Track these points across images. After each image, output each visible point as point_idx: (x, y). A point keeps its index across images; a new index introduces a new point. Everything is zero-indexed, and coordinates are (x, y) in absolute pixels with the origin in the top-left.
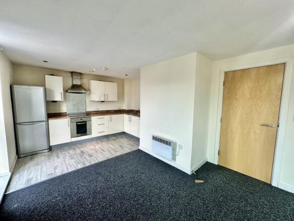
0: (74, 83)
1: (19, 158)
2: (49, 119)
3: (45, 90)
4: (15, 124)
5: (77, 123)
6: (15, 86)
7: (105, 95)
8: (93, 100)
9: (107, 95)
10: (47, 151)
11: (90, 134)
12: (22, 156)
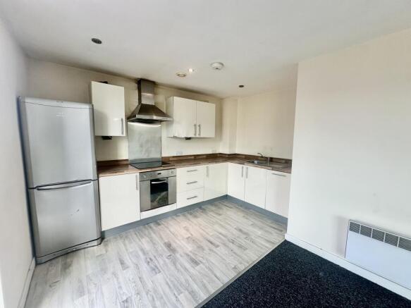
0: (144, 102)
1: (37, 264)
2: (100, 175)
3: (93, 111)
4: (29, 189)
5: (152, 181)
6: (28, 100)
7: (195, 125)
8: (176, 135)
9: (199, 126)
10: (95, 243)
11: (174, 202)
12: (44, 259)
